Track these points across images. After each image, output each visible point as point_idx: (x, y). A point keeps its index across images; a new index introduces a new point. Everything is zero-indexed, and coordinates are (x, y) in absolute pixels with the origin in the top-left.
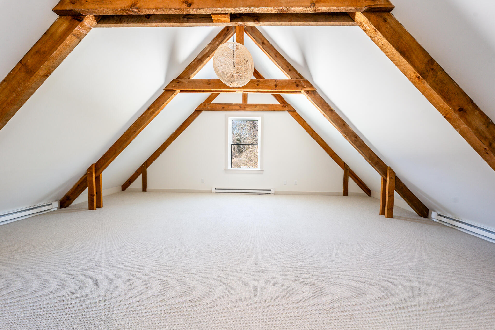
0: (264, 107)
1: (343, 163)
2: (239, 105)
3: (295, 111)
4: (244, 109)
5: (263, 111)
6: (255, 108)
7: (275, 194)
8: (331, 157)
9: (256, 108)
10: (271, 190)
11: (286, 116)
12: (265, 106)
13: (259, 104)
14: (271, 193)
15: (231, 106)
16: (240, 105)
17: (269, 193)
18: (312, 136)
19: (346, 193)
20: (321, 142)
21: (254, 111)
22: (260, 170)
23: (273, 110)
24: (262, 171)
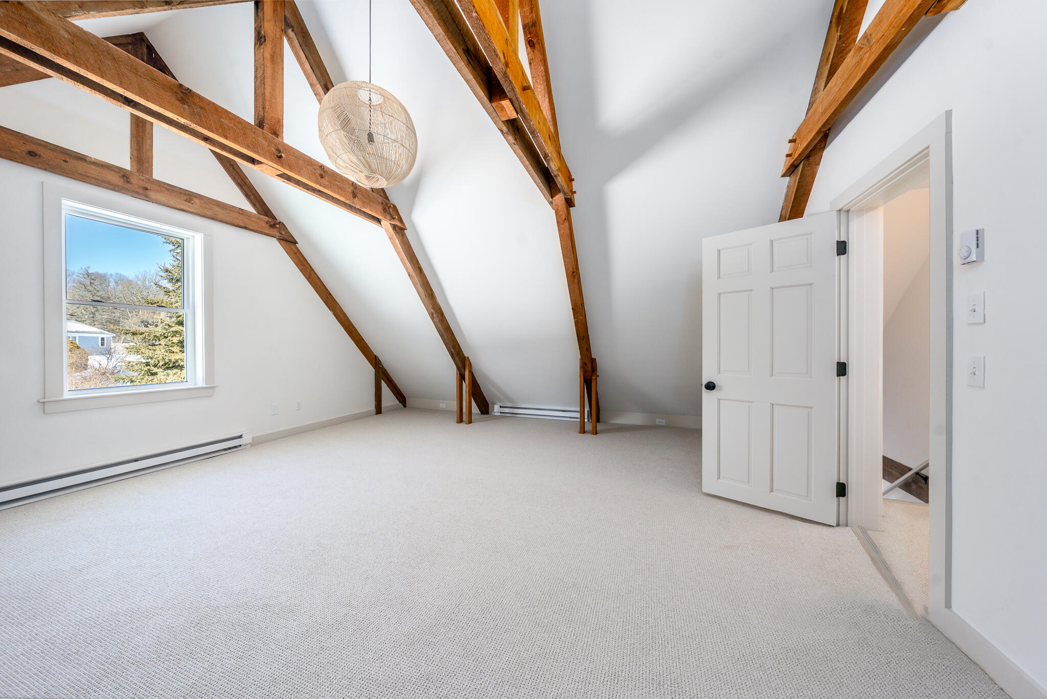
0: (216, 209)
1: (374, 357)
2: (122, 174)
3: (295, 243)
4: (141, 191)
5: (212, 219)
6: (185, 201)
7: (251, 446)
8: (357, 346)
9: (188, 204)
10: (241, 437)
11: (271, 247)
12: (219, 206)
13: (200, 195)
14: (240, 446)
15: (82, 163)
16: (124, 175)
17: (236, 447)
18: (326, 304)
19: (379, 410)
20: (342, 316)
21: (183, 210)
22: (204, 386)
23: (242, 224)
24: (209, 390)
